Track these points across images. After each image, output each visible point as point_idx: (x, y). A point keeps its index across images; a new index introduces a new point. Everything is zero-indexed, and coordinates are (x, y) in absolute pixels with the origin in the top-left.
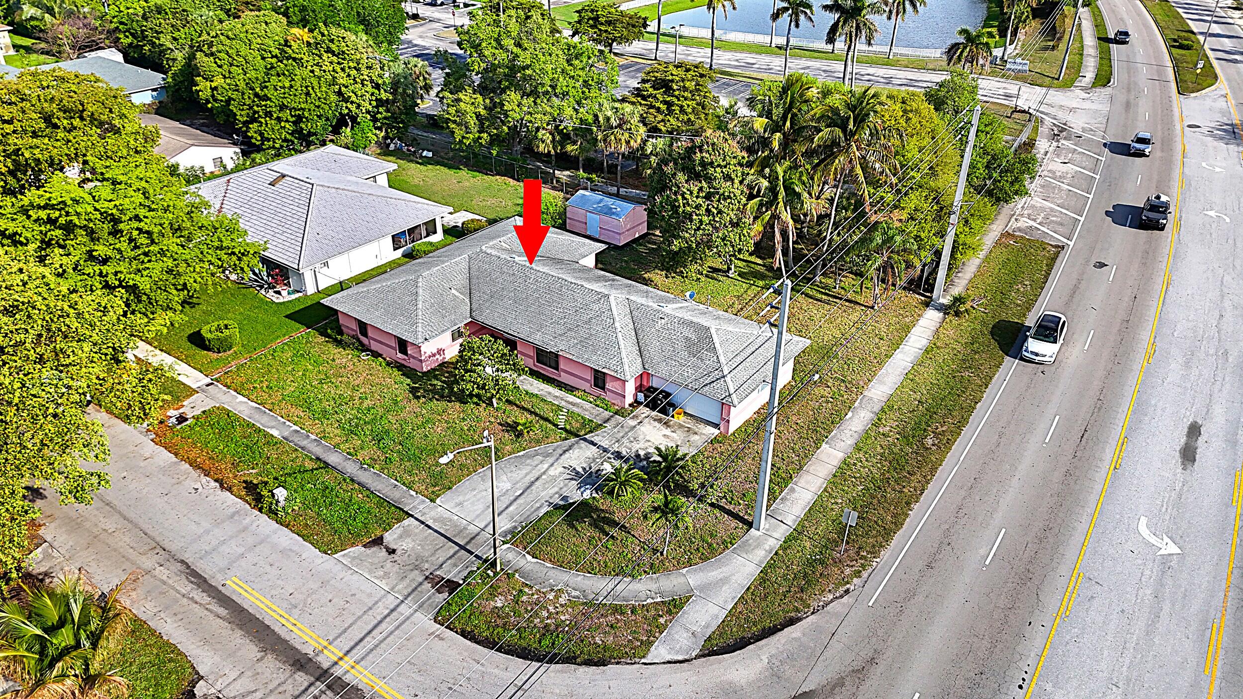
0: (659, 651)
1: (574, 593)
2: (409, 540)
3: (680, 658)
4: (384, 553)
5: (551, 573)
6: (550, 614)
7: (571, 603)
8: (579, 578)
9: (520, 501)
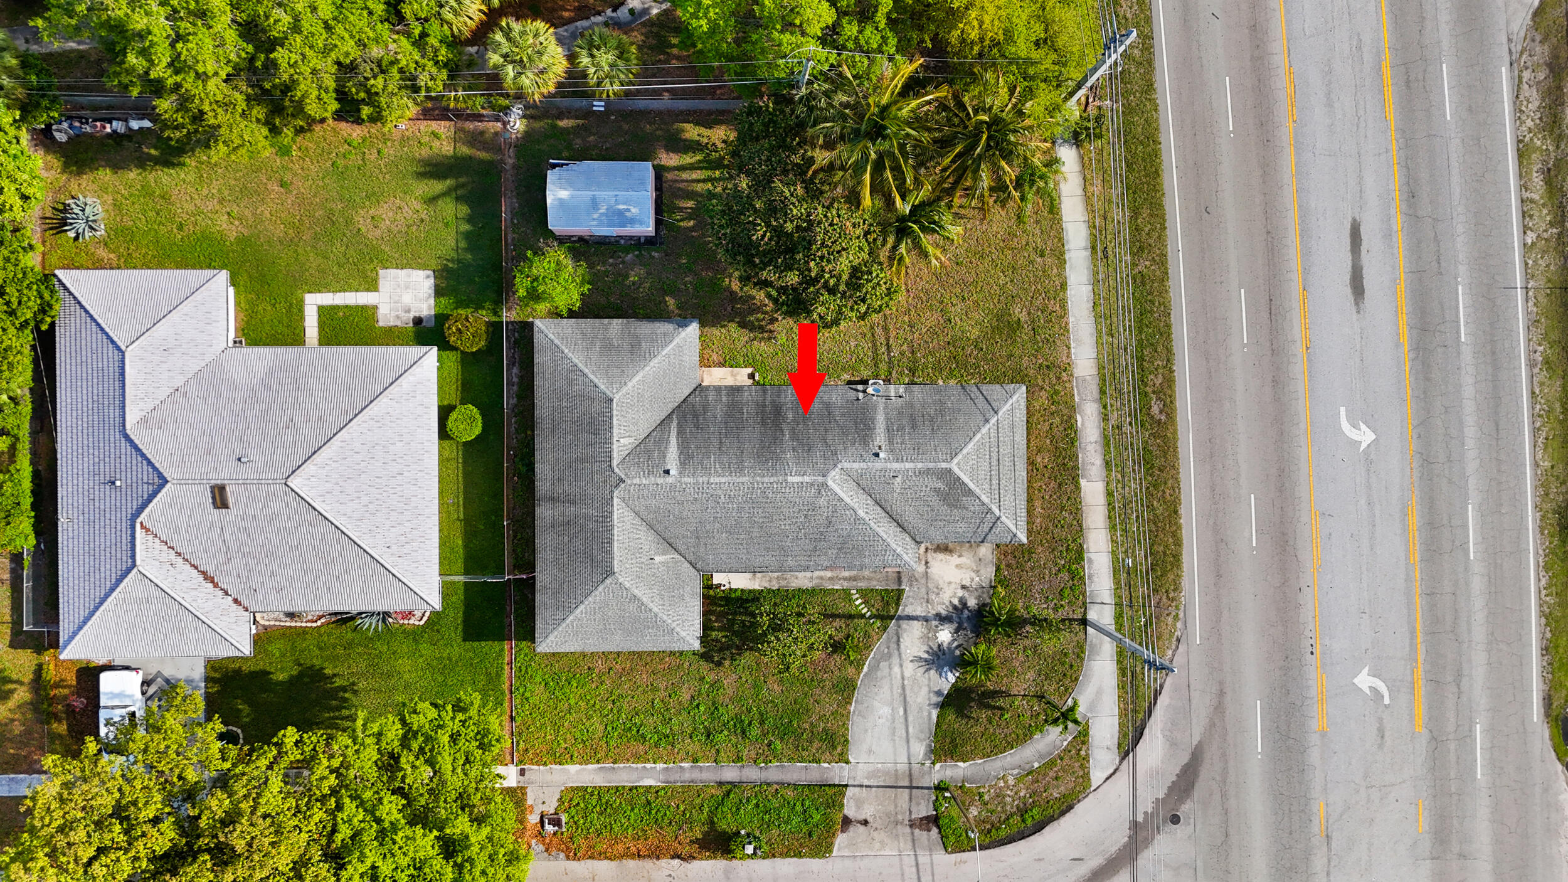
0: (1097, 776)
1: (1016, 772)
2: (866, 806)
3: (1112, 771)
4: (862, 828)
5: (987, 767)
6: (1011, 797)
7: (1019, 779)
8: (1009, 759)
9: (910, 719)
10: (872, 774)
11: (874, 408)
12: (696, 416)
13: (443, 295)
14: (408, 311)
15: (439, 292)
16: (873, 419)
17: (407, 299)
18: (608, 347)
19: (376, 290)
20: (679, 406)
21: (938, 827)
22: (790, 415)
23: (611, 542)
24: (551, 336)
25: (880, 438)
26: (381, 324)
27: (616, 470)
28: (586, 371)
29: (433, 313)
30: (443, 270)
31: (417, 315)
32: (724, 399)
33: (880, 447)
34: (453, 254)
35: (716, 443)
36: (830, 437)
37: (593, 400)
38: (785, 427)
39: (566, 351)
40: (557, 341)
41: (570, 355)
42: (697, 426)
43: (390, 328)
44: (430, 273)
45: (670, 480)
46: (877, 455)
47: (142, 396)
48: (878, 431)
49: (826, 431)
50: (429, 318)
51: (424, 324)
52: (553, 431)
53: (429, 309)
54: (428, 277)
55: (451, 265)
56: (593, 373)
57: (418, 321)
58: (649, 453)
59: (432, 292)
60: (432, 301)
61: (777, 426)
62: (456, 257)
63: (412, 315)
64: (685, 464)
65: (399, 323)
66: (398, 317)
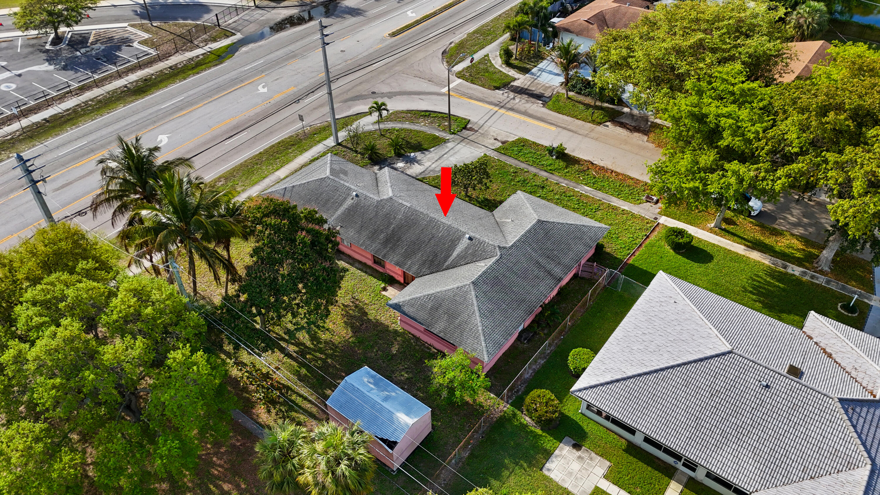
1: (417, 125)
2: (490, 142)
4: (499, 139)
6: (427, 121)
7: (419, 123)
9: (444, 152)
10: (479, 148)
11: (337, 218)
12: (432, 261)
13: (546, 450)
14: (579, 457)
15: (548, 454)
16: (343, 214)
17: (576, 466)
18: (452, 316)
19: (597, 489)
20: (438, 271)
21: (466, 125)
22: (382, 236)
23: (529, 231)
24: (483, 344)
25: (349, 202)
26: (608, 463)
27: (499, 254)
28: (476, 308)
29: (561, 445)
30: (534, 466)
31: (574, 451)
32: (409, 262)
33: (352, 199)
34: (517, 470)
35: (432, 242)
36: (372, 216)
37: (485, 293)
38: (389, 232)
39: (480, 328)
40: (482, 338)
41: (479, 324)
42: (436, 255)
43: (602, 456)
44: (545, 472)
45: (472, 235)
46: (357, 196)
47: (847, 484)
48: (346, 207)
49: (371, 219)
50: (566, 444)
51: (574, 442)
52: (524, 301)
53: (562, 449)
54: (549, 470)
55: (525, 465)
56: (472, 305)
57: (577, 446)
58: (474, 255)
59: (553, 458)
60: (557, 452)
61: (393, 234)
62: (517, 468)
63: (579, 453)
64: (458, 238)
65: (593, 454)
66: (591, 459)
